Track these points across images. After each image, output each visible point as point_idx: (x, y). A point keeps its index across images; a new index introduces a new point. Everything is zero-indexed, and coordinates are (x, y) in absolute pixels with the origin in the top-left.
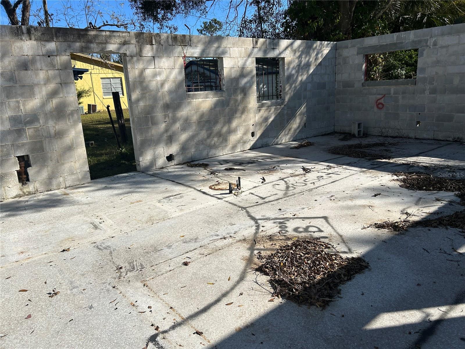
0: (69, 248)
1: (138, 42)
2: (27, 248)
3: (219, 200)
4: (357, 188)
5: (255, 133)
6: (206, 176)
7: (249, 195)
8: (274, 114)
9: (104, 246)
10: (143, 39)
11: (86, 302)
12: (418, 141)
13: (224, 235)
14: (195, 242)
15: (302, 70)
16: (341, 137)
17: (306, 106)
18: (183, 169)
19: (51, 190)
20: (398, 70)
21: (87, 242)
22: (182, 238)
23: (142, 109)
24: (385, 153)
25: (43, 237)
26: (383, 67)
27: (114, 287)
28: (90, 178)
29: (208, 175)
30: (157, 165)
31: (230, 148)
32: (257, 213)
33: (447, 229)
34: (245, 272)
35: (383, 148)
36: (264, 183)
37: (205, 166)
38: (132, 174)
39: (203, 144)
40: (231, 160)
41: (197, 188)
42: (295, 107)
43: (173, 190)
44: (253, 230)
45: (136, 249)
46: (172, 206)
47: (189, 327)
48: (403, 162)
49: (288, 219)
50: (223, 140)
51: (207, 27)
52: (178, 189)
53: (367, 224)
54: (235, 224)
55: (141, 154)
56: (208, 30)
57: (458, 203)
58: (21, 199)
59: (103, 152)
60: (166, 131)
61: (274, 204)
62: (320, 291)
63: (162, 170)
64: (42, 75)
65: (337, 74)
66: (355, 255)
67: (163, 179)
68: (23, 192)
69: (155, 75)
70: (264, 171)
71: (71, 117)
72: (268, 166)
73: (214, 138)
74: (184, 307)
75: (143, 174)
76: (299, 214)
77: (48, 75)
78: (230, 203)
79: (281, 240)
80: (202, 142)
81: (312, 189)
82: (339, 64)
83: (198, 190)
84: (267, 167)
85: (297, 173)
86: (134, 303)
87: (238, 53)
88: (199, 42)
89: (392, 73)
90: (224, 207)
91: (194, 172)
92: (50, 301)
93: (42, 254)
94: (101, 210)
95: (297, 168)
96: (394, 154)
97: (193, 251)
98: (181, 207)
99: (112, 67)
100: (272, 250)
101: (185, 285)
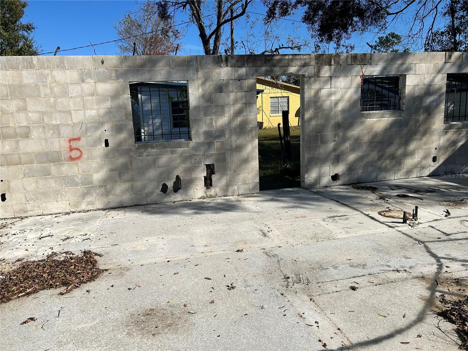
0: (242, 250)
1: (317, 63)
2: (210, 243)
3: (391, 229)
5: (437, 158)
6: (374, 201)
7: (428, 228)
8: (466, 138)
9: (272, 253)
10: (323, 60)
11: (258, 302)
13: (396, 267)
14: (363, 268)
18: (348, 190)
19: (227, 196)
21: (257, 247)
22: (349, 261)
23: (313, 128)
25: (222, 236)
27: (282, 294)
28: (259, 189)
29: (377, 199)
30: (321, 184)
31: (403, 173)
32: (440, 250)
34: (424, 313)
36: (448, 217)
37: (373, 189)
38: (296, 189)
39: (372, 166)
40: (405, 186)
41: (364, 212)
43: (338, 210)
44: (434, 268)
45: (302, 262)
46: (337, 227)
50: (396, 163)
51: (382, 42)
52: (343, 210)
54: (410, 258)
55: (307, 171)
56: (383, 44)
58: (204, 200)
59: (269, 166)
60: (335, 149)
61: (462, 244)
63: (325, 188)
64: (232, 96)
67: (328, 198)
68: (207, 195)
69: (330, 95)
70: (448, 203)
71: (250, 133)
72: (454, 198)
73: (386, 160)
74: (353, 332)
75: (307, 191)
77: (237, 97)
78: (403, 233)
80: (372, 164)
83: (365, 215)
84: (452, 198)
86: (301, 314)
87: (425, 69)
88: (380, 60)
90: (396, 237)
91: (360, 195)
92: (229, 293)
93: (221, 251)
94: (269, 219)
97: (361, 277)
98: (347, 230)
99: (281, 86)
100: (459, 295)
101: (353, 310)
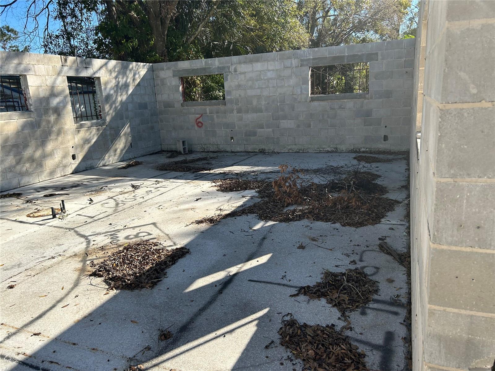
3: (42, 226)
4: (182, 196)
5: (76, 156)
6: (20, 206)
7: (76, 217)
8: (97, 135)
12: (233, 154)
13: (51, 255)
14: (19, 267)
15: (120, 90)
16: (169, 154)
17: (130, 126)
20: (216, 91)
22: (1, 267)
24: (206, 166)
26: (202, 89)
29: (23, 204)
31: (47, 174)
32: (87, 231)
33: (247, 215)
34: (78, 280)
35: (206, 162)
36: (92, 204)
37: (18, 195)
39: (10, 171)
40: (51, 186)
41: (11, 219)
42: (118, 127)
44: (84, 245)
47: (25, 333)
48: (221, 172)
49: (118, 231)
50: (37, 165)
53: (189, 222)
54: (63, 244)
57: (257, 197)
61: (104, 221)
62: (149, 276)
65: (158, 95)
66: (179, 247)
70: (91, 193)
72: (95, 188)
73: (25, 163)
74: (17, 320)
76: (130, 225)
78: (54, 227)
79: (113, 248)
80: (10, 169)
81: (141, 203)
82: (158, 85)
83: (13, 221)
84: (93, 189)
85: (126, 191)
89: (211, 94)
90: (48, 231)
95: (126, 185)
96: (214, 166)
97: (18, 275)
100: (105, 257)
101: (14, 304)
